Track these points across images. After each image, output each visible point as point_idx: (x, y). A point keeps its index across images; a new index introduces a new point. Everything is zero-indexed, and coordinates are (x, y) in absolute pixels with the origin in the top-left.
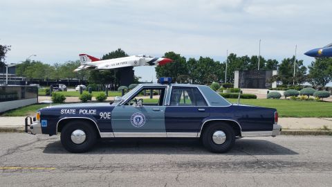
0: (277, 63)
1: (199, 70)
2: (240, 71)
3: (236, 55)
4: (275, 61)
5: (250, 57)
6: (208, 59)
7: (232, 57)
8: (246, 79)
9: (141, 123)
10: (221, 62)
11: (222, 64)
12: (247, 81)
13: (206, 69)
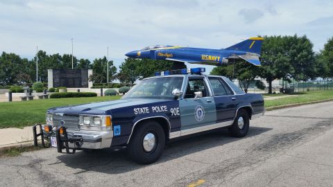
0: (89, 62)
1: (4, 68)
2: (54, 70)
3: (45, 53)
4: (87, 60)
5: (62, 55)
6: (13, 55)
7: (41, 54)
8: (61, 78)
9: (201, 116)
10: (30, 59)
11: (31, 62)
12: (62, 80)
13: (12, 67)
